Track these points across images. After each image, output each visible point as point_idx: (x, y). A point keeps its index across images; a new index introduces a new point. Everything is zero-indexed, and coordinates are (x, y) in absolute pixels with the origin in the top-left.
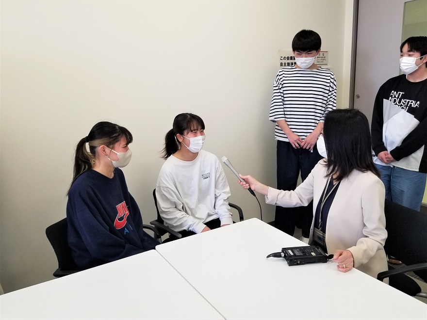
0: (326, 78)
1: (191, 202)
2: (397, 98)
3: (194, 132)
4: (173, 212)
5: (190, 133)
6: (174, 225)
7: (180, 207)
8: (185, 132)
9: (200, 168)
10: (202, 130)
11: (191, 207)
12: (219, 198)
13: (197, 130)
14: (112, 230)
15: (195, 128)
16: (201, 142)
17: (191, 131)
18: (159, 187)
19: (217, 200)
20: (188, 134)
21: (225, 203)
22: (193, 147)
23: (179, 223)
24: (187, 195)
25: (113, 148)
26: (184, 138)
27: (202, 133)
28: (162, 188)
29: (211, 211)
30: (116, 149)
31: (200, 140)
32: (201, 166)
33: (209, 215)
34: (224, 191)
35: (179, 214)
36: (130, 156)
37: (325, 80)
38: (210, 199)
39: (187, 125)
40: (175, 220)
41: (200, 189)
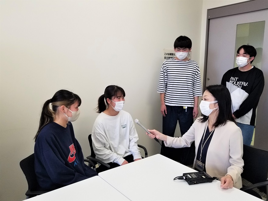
0: (194, 66)
1: (115, 143)
2: (235, 81)
3: (119, 98)
4: (104, 150)
5: (116, 98)
6: (104, 159)
7: (108, 147)
8: (113, 98)
9: (120, 121)
10: (123, 97)
11: (115, 147)
12: (132, 141)
13: (121, 97)
14: (67, 164)
15: (120, 96)
16: (122, 105)
17: (117, 97)
18: (94, 133)
19: (130, 143)
20: (114, 99)
21: (135, 144)
22: (116, 108)
23: (107, 158)
24: (113, 139)
25: (69, 108)
26: (111, 101)
27: (123, 99)
28: (96, 134)
29: (127, 149)
30: (71, 109)
31: (122, 103)
32: (121, 120)
33: (126, 153)
34: (134, 136)
35: (107, 152)
36: (79, 114)
37: (193, 68)
38: (126, 141)
39: (115, 93)
40: (105, 156)
41: (120, 135)
